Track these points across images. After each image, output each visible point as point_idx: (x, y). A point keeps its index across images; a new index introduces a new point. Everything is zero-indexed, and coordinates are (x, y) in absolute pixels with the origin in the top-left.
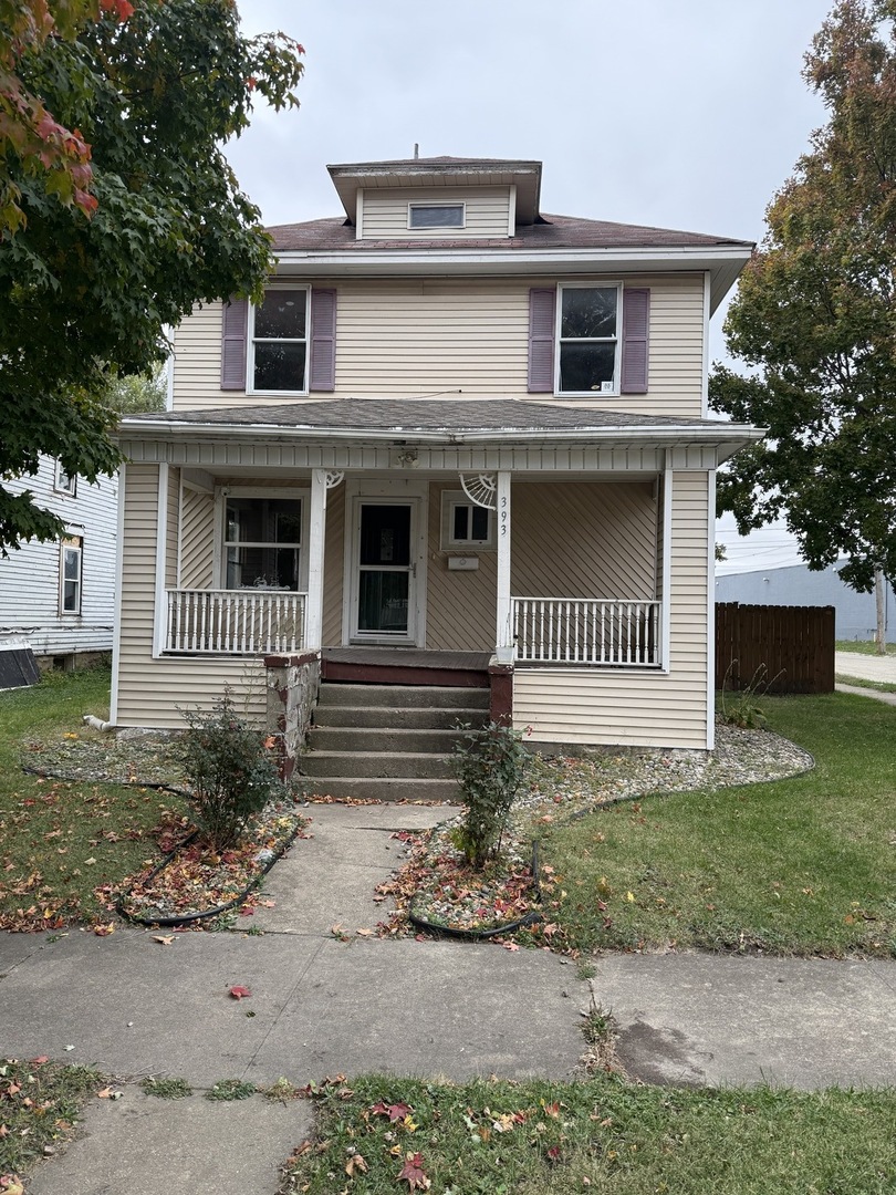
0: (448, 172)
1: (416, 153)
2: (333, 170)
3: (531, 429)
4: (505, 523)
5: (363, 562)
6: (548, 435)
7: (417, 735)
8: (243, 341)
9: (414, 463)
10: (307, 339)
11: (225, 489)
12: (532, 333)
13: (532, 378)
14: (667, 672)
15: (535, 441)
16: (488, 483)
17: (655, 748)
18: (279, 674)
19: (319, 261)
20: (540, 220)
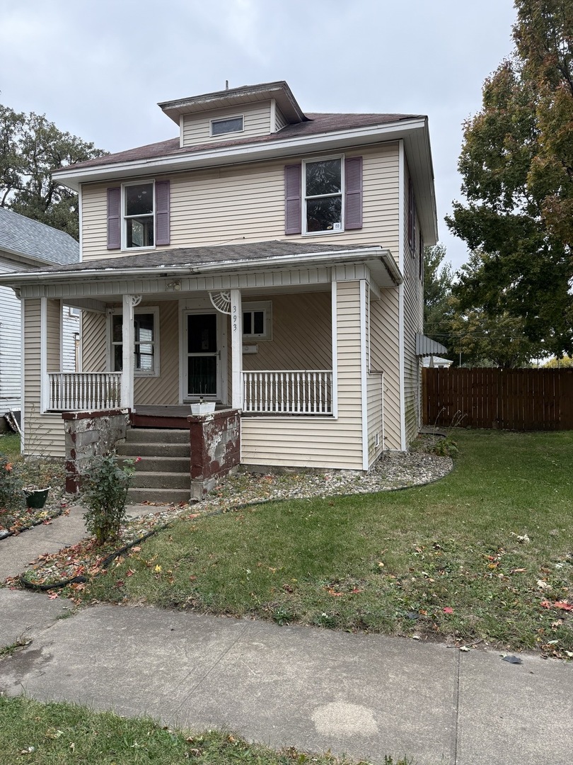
0: (229, 97)
1: (227, 86)
2: (162, 106)
3: (241, 261)
4: (236, 323)
5: (190, 351)
6: (249, 264)
7: (169, 461)
8: (119, 218)
9: (177, 287)
10: (154, 213)
11: (110, 310)
12: (287, 195)
13: (287, 225)
14: (336, 418)
15: (242, 268)
16: (225, 297)
17: (329, 469)
18: (71, 423)
19: (153, 164)
20: (305, 119)
